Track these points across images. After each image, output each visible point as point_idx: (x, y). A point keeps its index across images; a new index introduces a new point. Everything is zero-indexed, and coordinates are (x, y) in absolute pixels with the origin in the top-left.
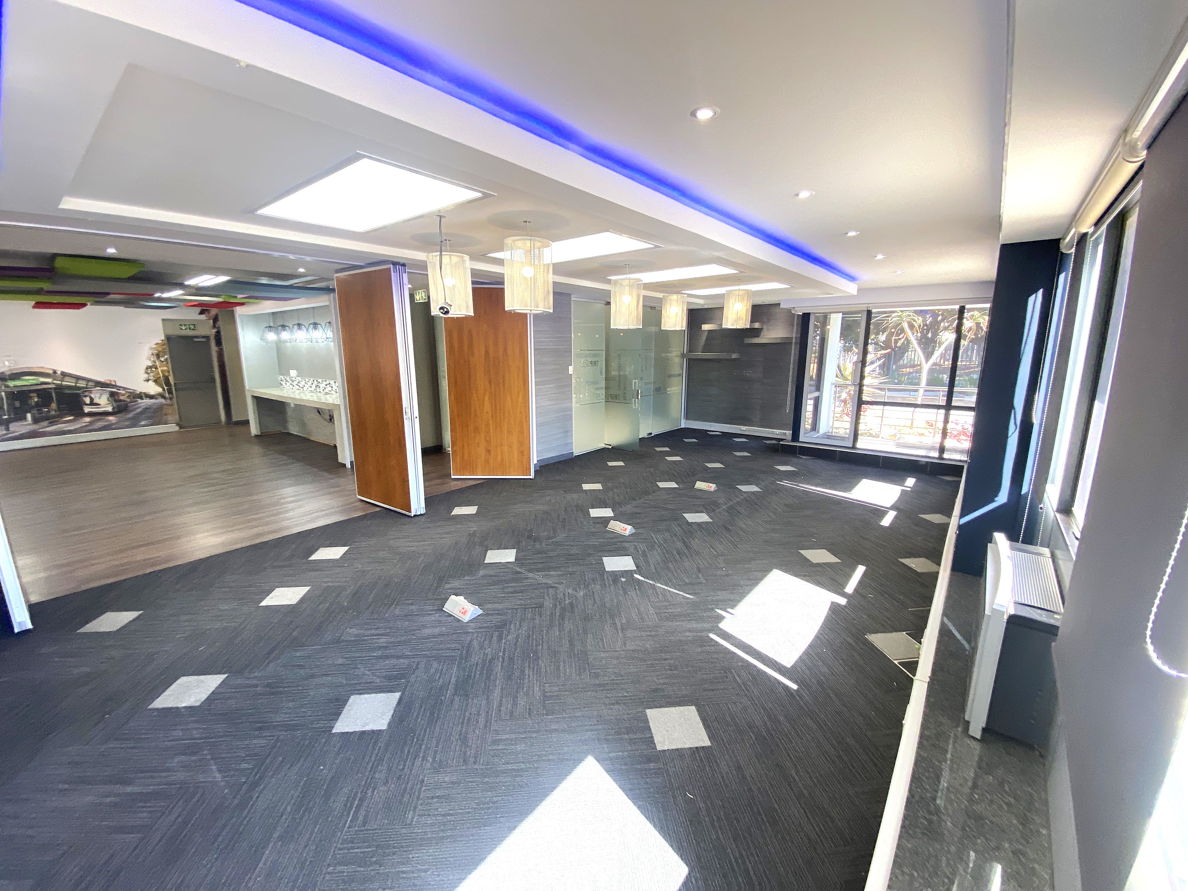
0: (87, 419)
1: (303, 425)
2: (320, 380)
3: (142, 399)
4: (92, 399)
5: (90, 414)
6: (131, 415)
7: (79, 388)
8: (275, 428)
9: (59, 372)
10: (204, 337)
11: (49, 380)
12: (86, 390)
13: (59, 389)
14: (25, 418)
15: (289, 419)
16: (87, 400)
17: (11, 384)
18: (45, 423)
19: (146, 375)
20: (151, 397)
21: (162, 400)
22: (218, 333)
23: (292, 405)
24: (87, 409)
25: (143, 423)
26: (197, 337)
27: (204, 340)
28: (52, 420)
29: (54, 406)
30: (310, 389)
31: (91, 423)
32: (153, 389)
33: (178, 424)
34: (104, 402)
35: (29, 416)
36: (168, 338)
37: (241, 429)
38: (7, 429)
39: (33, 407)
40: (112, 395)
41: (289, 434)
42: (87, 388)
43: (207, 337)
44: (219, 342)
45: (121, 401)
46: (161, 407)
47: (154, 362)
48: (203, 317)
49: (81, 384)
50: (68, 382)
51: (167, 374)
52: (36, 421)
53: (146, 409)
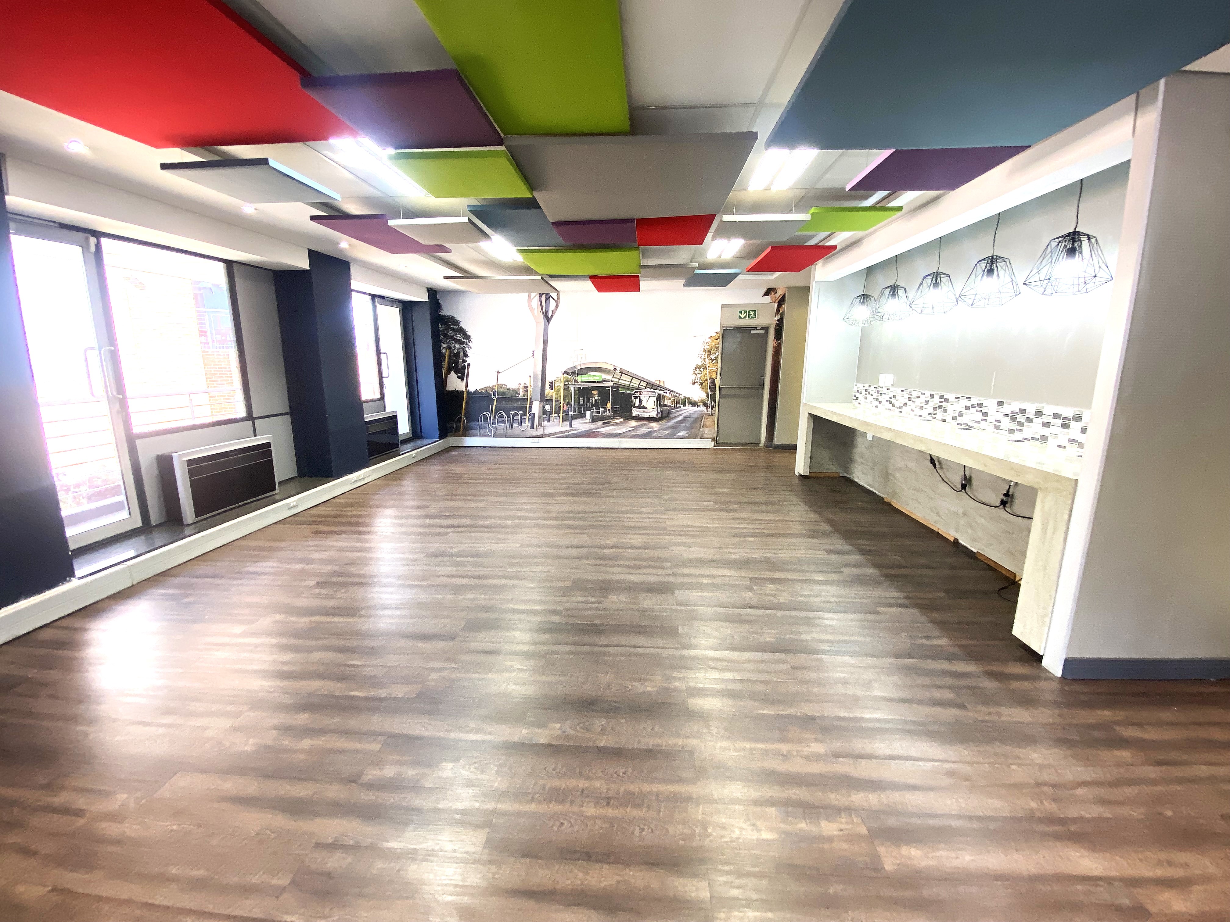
0: (634, 423)
1: (886, 476)
3: (685, 405)
4: (641, 401)
5: (638, 418)
6: (670, 424)
7: (632, 389)
8: (831, 468)
9: (618, 369)
10: (762, 328)
11: (609, 377)
12: (638, 390)
13: (616, 387)
14: (584, 416)
15: (857, 457)
16: (637, 403)
17: (580, 379)
18: (600, 423)
19: (694, 377)
20: (694, 404)
21: (703, 408)
22: (781, 321)
23: (870, 437)
24: (635, 412)
25: (681, 434)
31: (636, 428)
33: (713, 440)
34: (651, 408)
35: (588, 413)
36: (725, 330)
38: (571, 426)
39: (593, 406)
40: (659, 398)
41: (851, 482)
42: (638, 388)
43: (766, 329)
44: (779, 335)
45: (665, 405)
46: (700, 418)
47: (705, 360)
49: (635, 383)
50: (625, 380)
51: (714, 376)
52: (593, 420)
53: (686, 417)
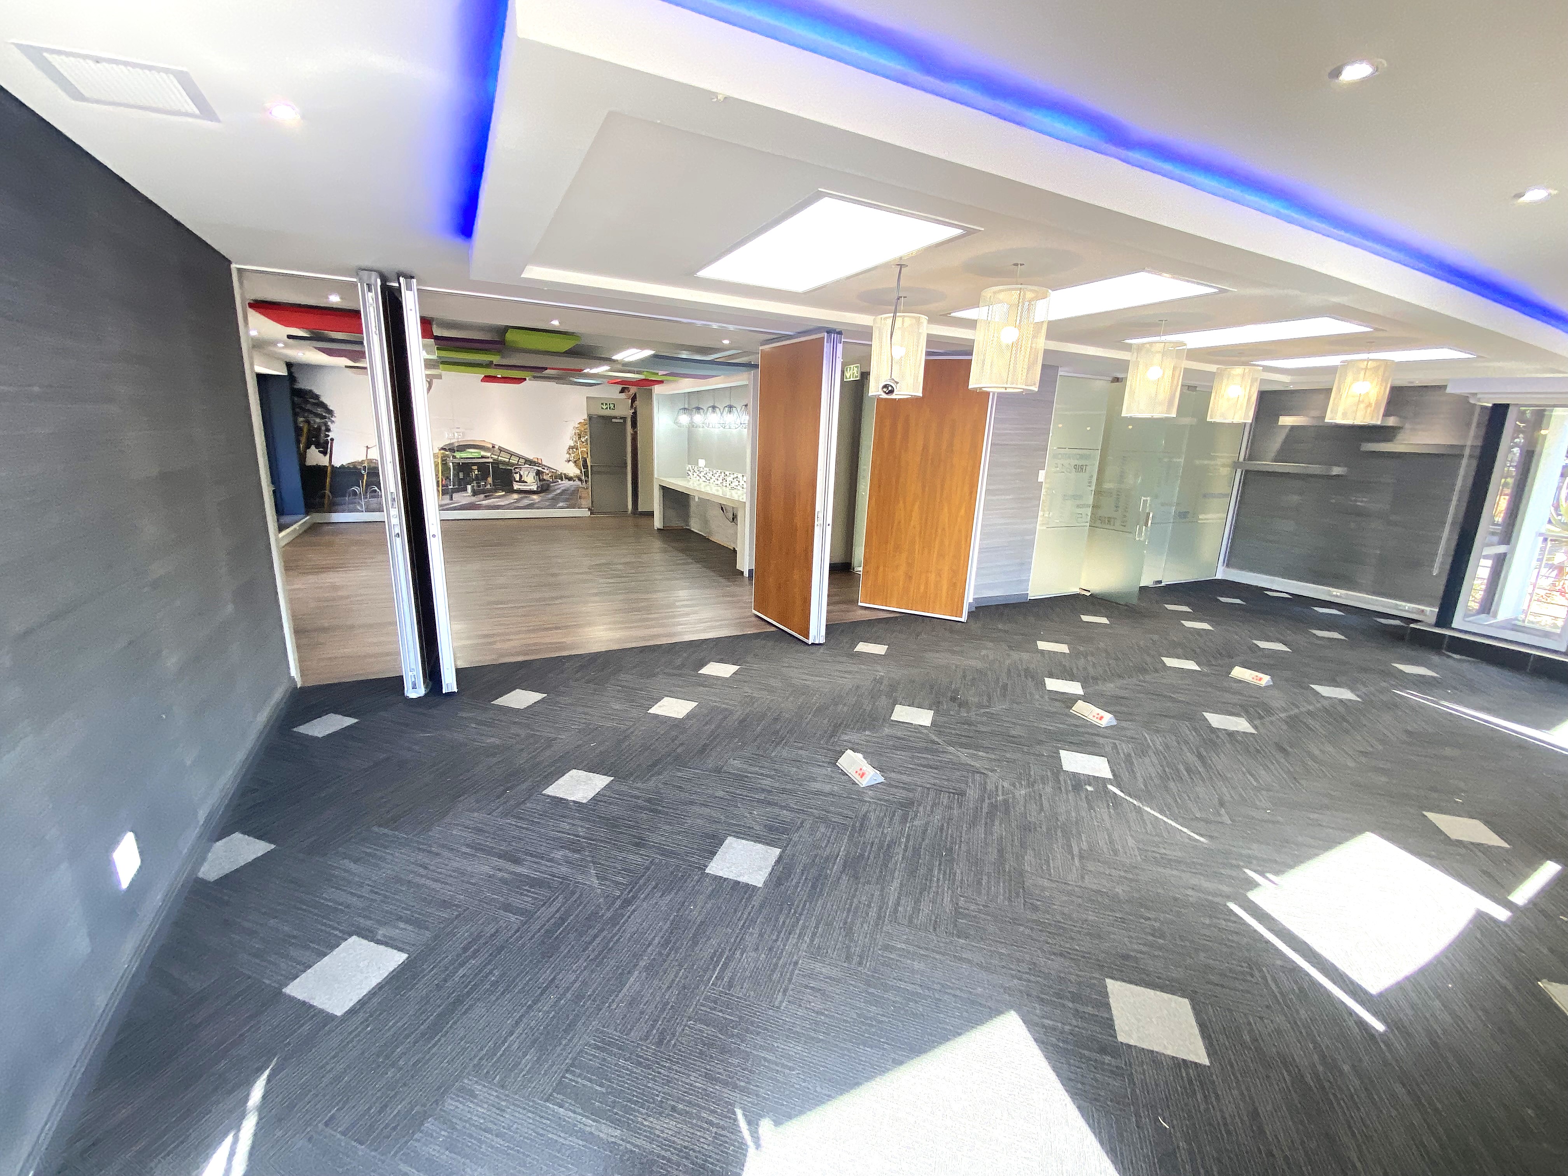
0: (516, 496)
1: (705, 522)
2: (727, 473)
3: (562, 480)
4: (521, 476)
5: (519, 492)
6: (550, 496)
7: (513, 465)
8: (676, 523)
9: (497, 447)
10: (621, 418)
11: (489, 454)
12: (517, 466)
13: (496, 463)
14: (465, 490)
15: (692, 514)
16: (517, 477)
17: (458, 455)
18: (482, 496)
19: (568, 456)
20: (570, 479)
21: (578, 483)
22: (635, 413)
23: (697, 500)
24: (516, 486)
25: (561, 504)
26: (616, 418)
27: (622, 421)
28: (488, 494)
29: (490, 480)
30: (717, 482)
31: (518, 500)
32: (572, 470)
33: (589, 509)
34: (530, 481)
35: (469, 487)
36: (590, 418)
37: (643, 521)
38: (451, 499)
39: (473, 480)
40: (538, 473)
41: (690, 530)
42: (517, 464)
43: (624, 418)
44: (634, 424)
45: (544, 480)
46: (576, 490)
47: (576, 442)
48: (623, 396)
49: (514, 460)
50: (504, 458)
51: (585, 456)
52: (475, 493)
53: (564, 491)
